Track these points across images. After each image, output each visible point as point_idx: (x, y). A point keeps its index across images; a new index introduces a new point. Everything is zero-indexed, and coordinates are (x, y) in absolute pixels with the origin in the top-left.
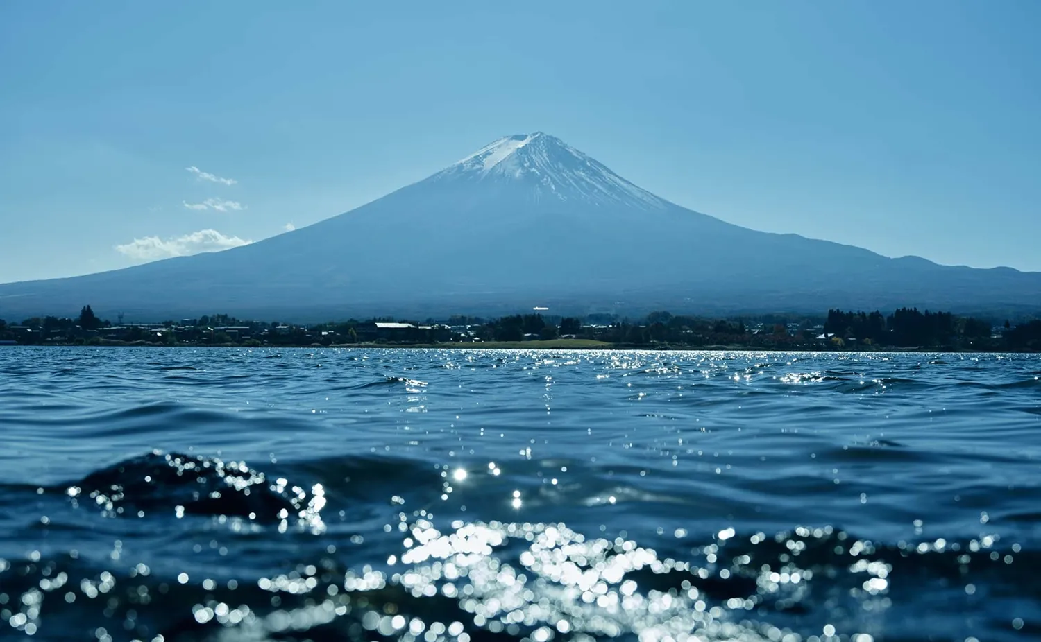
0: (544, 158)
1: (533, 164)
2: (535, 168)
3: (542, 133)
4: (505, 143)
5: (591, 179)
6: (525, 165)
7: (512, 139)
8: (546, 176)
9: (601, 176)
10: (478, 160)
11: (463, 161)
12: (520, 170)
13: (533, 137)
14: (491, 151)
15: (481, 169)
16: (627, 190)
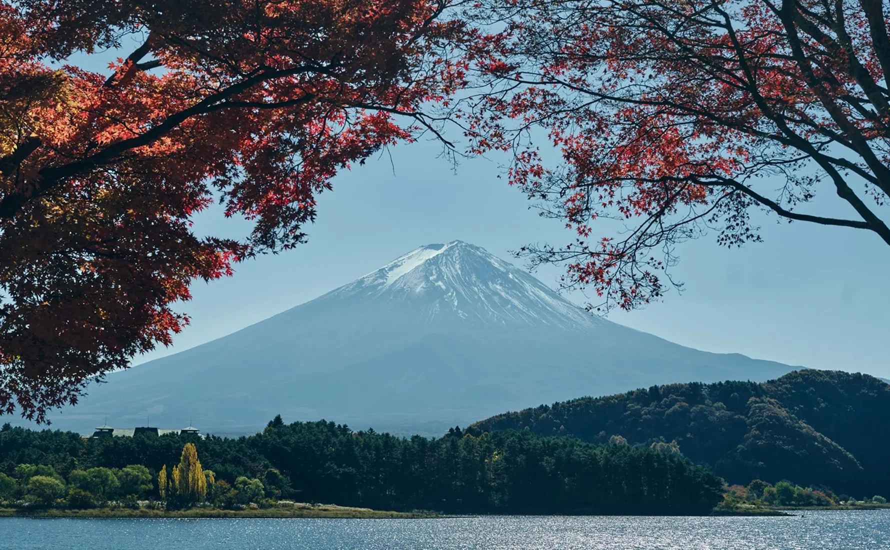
0: (456, 271)
1: (440, 277)
2: (442, 282)
3: (460, 242)
4: (417, 254)
5: (507, 293)
6: (431, 278)
7: (426, 248)
8: (452, 290)
9: (521, 289)
10: (382, 274)
11: (365, 276)
12: (423, 284)
13: (450, 246)
14: (399, 264)
15: (384, 283)
16: (550, 306)
